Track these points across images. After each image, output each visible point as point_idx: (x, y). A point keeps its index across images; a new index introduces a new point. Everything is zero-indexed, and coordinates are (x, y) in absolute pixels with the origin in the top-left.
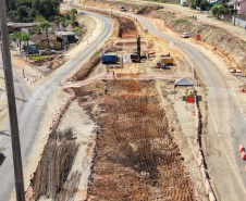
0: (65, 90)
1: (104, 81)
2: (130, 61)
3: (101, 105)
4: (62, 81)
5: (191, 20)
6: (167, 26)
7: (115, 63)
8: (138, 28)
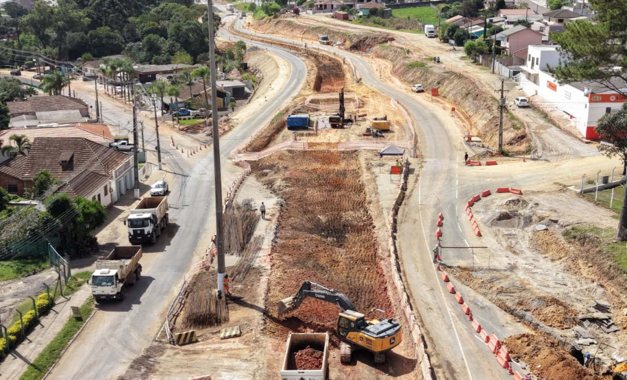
0: (237, 164)
1: (290, 151)
2: (329, 126)
3: (285, 179)
4: (232, 153)
5: (431, 64)
6: (394, 72)
7: (306, 129)
8: (348, 75)
